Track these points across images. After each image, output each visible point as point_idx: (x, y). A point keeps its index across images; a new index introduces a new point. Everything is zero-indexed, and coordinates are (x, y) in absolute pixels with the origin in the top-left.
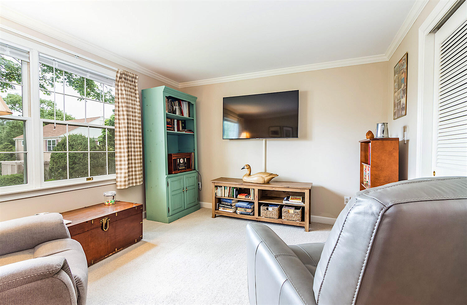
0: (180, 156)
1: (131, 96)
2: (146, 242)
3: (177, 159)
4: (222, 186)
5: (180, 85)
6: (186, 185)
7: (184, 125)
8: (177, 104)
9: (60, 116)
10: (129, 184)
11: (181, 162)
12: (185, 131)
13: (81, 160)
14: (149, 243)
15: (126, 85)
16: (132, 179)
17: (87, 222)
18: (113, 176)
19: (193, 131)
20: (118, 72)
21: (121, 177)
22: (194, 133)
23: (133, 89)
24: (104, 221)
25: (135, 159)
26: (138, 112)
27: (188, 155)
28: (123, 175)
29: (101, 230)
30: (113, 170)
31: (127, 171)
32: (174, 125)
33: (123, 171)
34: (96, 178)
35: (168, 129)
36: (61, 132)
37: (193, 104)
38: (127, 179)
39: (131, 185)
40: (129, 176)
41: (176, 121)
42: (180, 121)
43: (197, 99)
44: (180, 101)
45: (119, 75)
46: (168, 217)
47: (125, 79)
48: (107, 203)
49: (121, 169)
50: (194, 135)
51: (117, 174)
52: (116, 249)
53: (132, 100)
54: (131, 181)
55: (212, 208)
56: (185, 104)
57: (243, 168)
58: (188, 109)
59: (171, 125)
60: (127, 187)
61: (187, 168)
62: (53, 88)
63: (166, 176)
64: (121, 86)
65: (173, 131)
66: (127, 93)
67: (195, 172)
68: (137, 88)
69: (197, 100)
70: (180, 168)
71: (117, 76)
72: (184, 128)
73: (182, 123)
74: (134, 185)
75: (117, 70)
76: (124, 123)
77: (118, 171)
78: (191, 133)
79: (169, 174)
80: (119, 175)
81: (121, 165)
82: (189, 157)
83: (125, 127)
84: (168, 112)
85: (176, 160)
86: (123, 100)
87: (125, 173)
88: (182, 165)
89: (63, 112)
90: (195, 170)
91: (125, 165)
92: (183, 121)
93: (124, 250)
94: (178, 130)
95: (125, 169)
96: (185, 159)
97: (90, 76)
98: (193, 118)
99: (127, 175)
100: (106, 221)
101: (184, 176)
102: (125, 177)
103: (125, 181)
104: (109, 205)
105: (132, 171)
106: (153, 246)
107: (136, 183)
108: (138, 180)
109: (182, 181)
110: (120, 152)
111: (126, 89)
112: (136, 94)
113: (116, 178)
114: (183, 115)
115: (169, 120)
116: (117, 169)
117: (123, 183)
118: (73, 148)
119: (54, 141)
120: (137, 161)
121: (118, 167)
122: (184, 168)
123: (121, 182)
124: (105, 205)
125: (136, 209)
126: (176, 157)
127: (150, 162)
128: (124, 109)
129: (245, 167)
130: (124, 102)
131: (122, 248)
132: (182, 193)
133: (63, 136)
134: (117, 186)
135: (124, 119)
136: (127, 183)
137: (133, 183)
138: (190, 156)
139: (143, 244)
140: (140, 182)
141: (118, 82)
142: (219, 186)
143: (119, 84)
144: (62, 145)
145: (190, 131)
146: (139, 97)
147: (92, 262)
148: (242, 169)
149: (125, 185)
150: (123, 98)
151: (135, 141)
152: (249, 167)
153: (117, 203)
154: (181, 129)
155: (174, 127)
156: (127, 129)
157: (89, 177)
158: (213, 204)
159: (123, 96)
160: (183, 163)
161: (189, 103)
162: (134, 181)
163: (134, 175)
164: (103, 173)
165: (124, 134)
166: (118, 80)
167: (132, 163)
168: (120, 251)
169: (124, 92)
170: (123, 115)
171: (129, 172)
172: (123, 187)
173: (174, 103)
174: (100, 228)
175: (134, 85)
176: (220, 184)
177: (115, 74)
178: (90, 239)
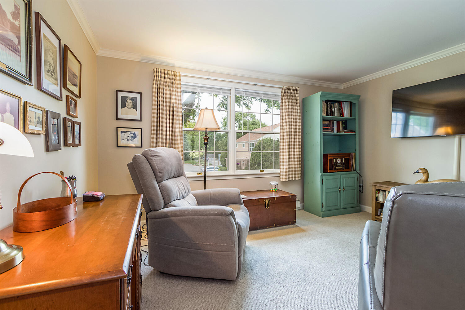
0: (337, 156)
1: (293, 106)
2: (298, 226)
3: (334, 159)
4: (385, 191)
5: (343, 86)
6: (343, 184)
7: (345, 126)
8: (337, 106)
9: (258, 124)
10: (289, 178)
11: (339, 162)
12: (344, 131)
13: (269, 159)
14: (300, 228)
15: (289, 97)
16: (292, 174)
17: (256, 199)
18: (278, 171)
19: (354, 131)
20: (282, 89)
21: (283, 172)
22: (355, 133)
23: (295, 99)
24: (267, 201)
25: (295, 158)
26: (299, 118)
27: (347, 155)
28: (284, 170)
29: (265, 207)
30: (278, 166)
31: (287, 167)
32: (333, 126)
33: (285, 167)
34: (266, 171)
35: (324, 130)
36: (257, 137)
37: (355, 103)
38: (287, 174)
39: (291, 179)
40: (289, 171)
41: (335, 122)
42: (340, 122)
43: (361, 97)
44: (340, 103)
45: (283, 91)
46: (323, 212)
47: (288, 93)
48: (271, 190)
49: (283, 165)
50: (355, 134)
51: (280, 169)
52: (275, 225)
53: (293, 109)
54: (291, 176)
55: (371, 213)
56: (346, 104)
57: (416, 172)
58: (349, 108)
59: (329, 126)
60: (287, 180)
61: (345, 169)
62: (252, 104)
63: (321, 174)
64: (285, 99)
65: (331, 132)
66: (289, 104)
67: (355, 173)
68: (298, 98)
69: (360, 99)
70: (336, 168)
71: (282, 92)
72: (345, 128)
73: (343, 124)
74: (294, 179)
75: (282, 87)
76: (286, 129)
77: (282, 167)
78: (352, 133)
79: (324, 172)
80: (282, 170)
81: (283, 162)
82: (348, 157)
83: (287, 132)
84: (327, 115)
85: (331, 160)
86: (286, 111)
87: (286, 169)
88: (339, 165)
89: (260, 121)
90: (355, 170)
91: (286, 162)
92: (344, 122)
93: (280, 227)
94: (338, 130)
95: (286, 165)
96: (344, 159)
97: (264, 97)
98: (355, 117)
99: (287, 170)
100: (268, 202)
101: (342, 176)
102: (286, 172)
103: (286, 175)
104: (273, 191)
105: (292, 168)
106: (303, 231)
107: (295, 177)
108: (297, 176)
109: (338, 181)
110: (283, 152)
111: (289, 101)
112: (297, 103)
113: (279, 172)
114: (343, 116)
115: (327, 123)
116: (280, 165)
117: (284, 177)
118: (265, 149)
119: (253, 144)
120: (296, 160)
121: (282, 164)
122: (342, 167)
123: (283, 175)
124: (270, 191)
125: (291, 197)
126: (332, 157)
127: (308, 160)
128: (287, 117)
129: (420, 171)
130: (287, 112)
131: (279, 225)
132: (339, 192)
133: (258, 140)
134: (280, 178)
135: (286, 125)
136: (287, 177)
137: (292, 177)
138: (350, 156)
139: (295, 227)
140: (298, 177)
141: (283, 96)
142: (382, 190)
143: (284, 98)
144: (258, 147)
145: (351, 131)
146: (299, 106)
147: (258, 228)
148: (414, 173)
149: (286, 178)
150: (286, 109)
151: (295, 143)
152: (425, 171)
153: (277, 191)
154: (341, 130)
155: (333, 129)
156: (288, 133)
157: (262, 170)
158: (372, 209)
159: (286, 107)
160: (340, 163)
161: (351, 103)
162: (293, 176)
163: (293, 171)
164: (271, 167)
165: (286, 137)
166: (283, 95)
167: (292, 161)
168: (277, 227)
169: (287, 104)
170: (286, 122)
171: (289, 168)
172: (284, 180)
173: (334, 105)
174: (264, 206)
175: (296, 96)
176: (382, 187)
177: (281, 90)
178: (257, 212)
